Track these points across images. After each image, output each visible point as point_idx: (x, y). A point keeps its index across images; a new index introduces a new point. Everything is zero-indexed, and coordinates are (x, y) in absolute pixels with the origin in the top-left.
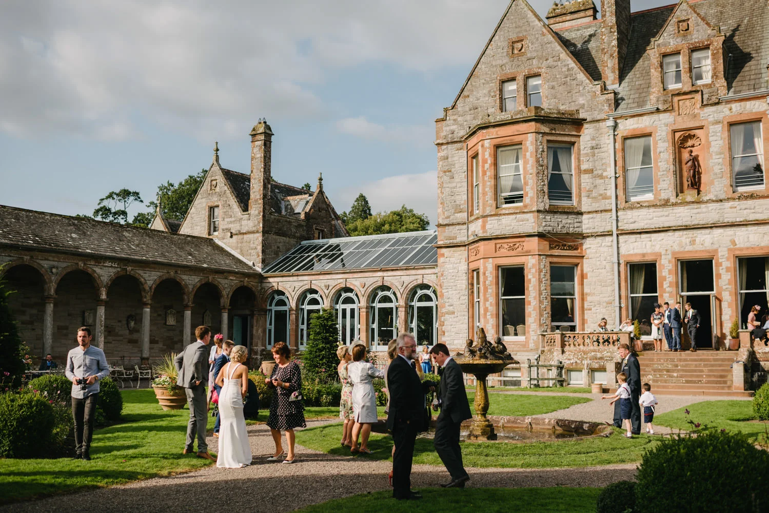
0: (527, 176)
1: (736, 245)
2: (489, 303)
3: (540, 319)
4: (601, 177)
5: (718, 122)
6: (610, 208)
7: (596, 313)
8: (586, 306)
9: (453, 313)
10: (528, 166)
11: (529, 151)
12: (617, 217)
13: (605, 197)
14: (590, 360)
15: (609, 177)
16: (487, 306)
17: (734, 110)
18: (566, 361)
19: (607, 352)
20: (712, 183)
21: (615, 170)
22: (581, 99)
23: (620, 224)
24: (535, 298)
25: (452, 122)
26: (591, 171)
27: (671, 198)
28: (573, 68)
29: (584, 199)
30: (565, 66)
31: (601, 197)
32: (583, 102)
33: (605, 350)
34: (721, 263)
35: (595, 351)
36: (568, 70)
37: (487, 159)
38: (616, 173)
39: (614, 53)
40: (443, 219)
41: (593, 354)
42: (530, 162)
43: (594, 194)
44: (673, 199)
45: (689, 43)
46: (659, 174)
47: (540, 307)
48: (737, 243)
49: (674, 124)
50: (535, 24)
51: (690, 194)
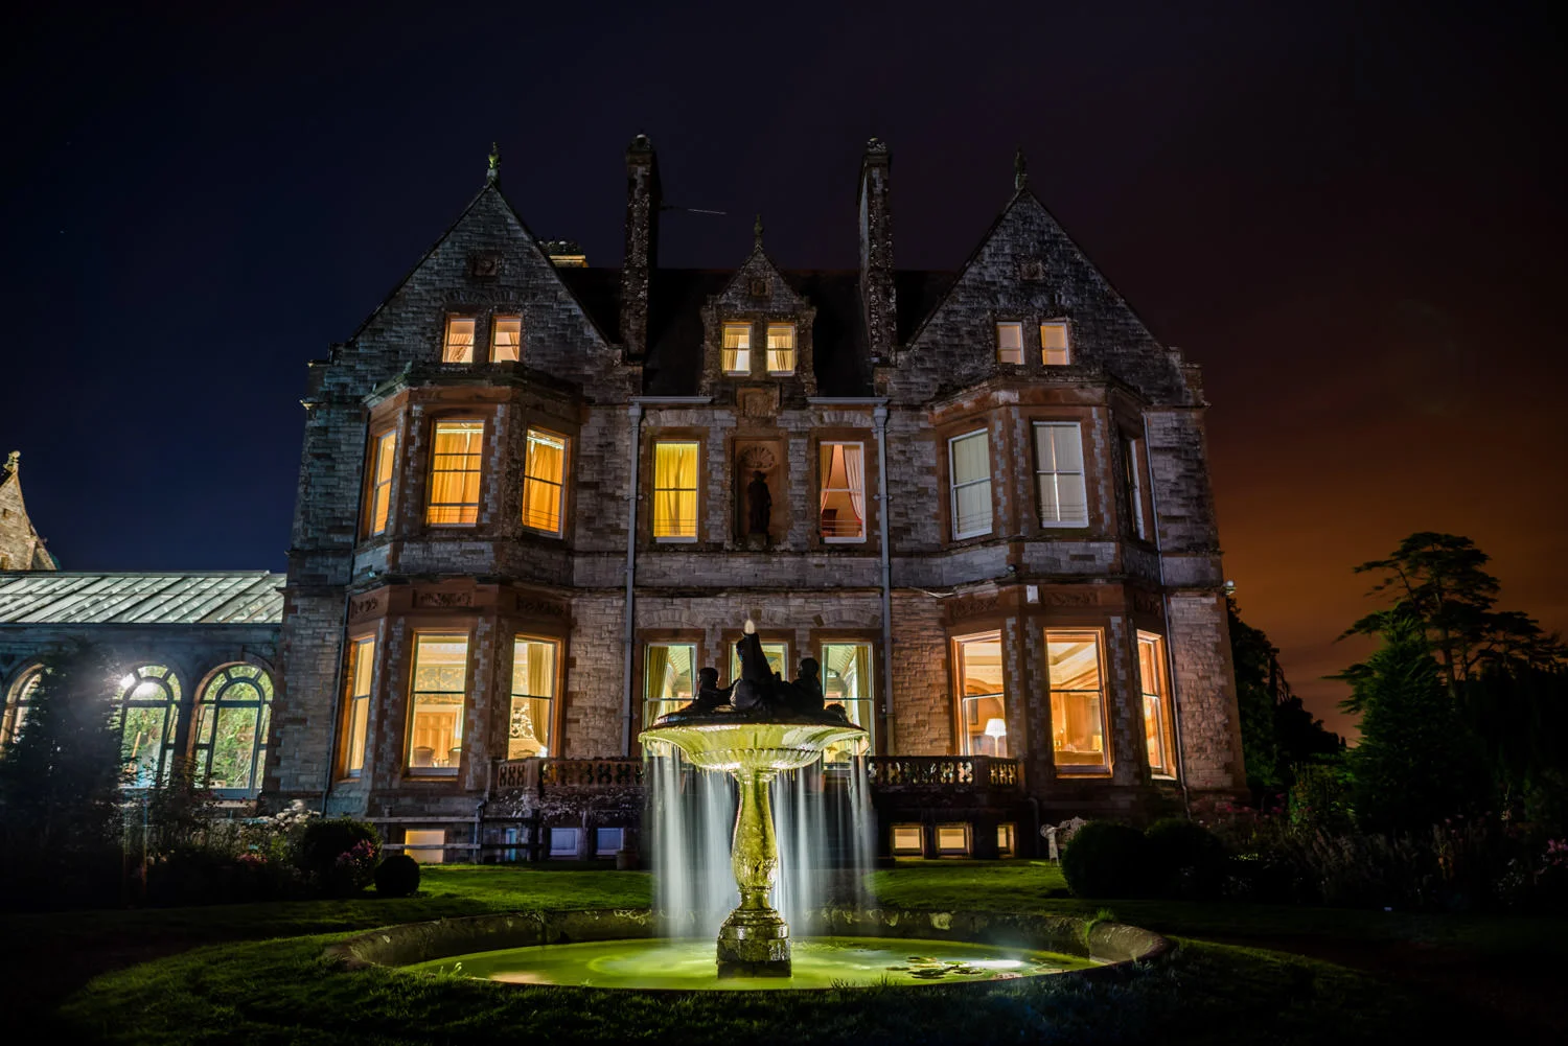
0: (489, 477)
1: (822, 623)
2: (390, 702)
3: (491, 735)
4: (613, 497)
5: (800, 434)
6: (624, 549)
7: (588, 728)
8: (569, 715)
9: (303, 721)
10: (492, 459)
11: (497, 434)
12: (635, 565)
13: (616, 530)
14: (594, 809)
15: (626, 498)
16: (385, 707)
17: (826, 419)
18: (547, 811)
19: (625, 795)
20: (789, 526)
21: (637, 489)
22: (587, 368)
23: (638, 577)
24: (484, 696)
25: (344, 369)
26: (593, 486)
27: (726, 542)
28: (577, 317)
29: (580, 531)
30: (566, 310)
31: (608, 530)
32: (590, 373)
33: (620, 790)
34: (799, 652)
35: (600, 792)
36: (570, 317)
37: (414, 437)
38: (637, 494)
39: (642, 309)
40: (302, 541)
41: (598, 797)
42: (497, 454)
43: (598, 524)
44: (728, 545)
45: (765, 313)
46: (708, 503)
47: (492, 711)
48: (825, 622)
49: (736, 428)
50: (520, 236)
51: (755, 540)
